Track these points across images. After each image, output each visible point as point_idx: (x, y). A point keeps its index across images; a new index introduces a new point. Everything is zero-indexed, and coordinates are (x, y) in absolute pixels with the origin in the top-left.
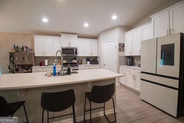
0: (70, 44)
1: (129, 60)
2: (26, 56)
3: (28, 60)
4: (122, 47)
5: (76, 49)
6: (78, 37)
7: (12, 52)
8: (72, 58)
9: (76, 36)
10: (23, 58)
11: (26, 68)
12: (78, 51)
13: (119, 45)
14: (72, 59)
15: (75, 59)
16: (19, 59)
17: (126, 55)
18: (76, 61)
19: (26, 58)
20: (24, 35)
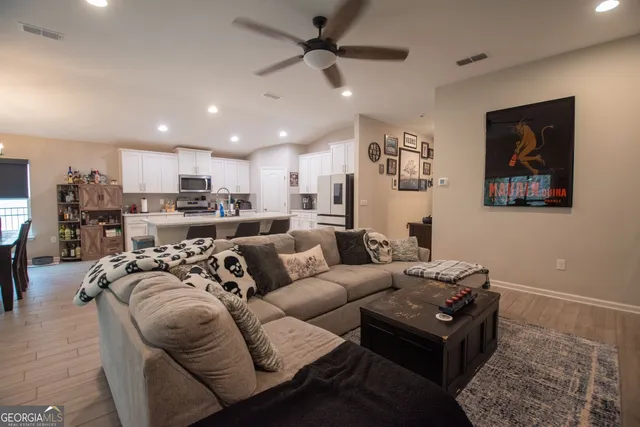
0: (196, 169)
1: (306, 201)
2: (107, 192)
3: (112, 201)
4: (294, 179)
5: (209, 180)
6: (213, 155)
7: (66, 183)
8: (197, 196)
9: (209, 153)
10: (101, 197)
11: (101, 217)
12: (213, 183)
13: (291, 176)
14: (197, 199)
15: (203, 198)
16: (91, 199)
17: (301, 192)
18: (205, 204)
19: (107, 198)
20: (90, 145)
